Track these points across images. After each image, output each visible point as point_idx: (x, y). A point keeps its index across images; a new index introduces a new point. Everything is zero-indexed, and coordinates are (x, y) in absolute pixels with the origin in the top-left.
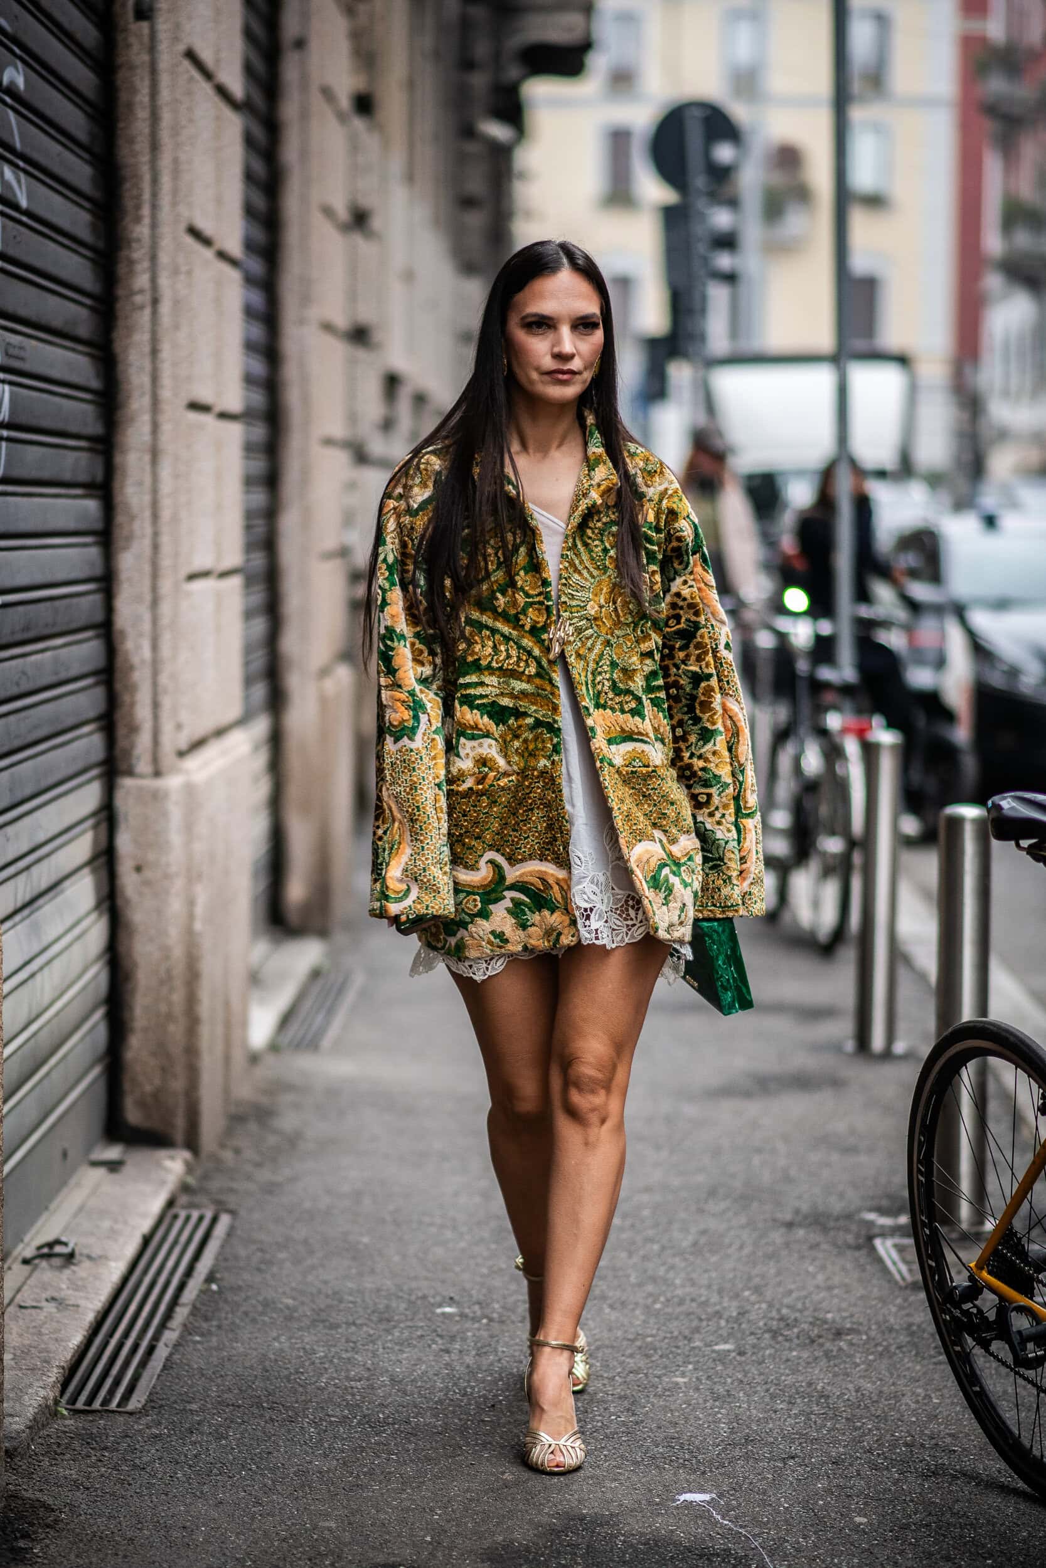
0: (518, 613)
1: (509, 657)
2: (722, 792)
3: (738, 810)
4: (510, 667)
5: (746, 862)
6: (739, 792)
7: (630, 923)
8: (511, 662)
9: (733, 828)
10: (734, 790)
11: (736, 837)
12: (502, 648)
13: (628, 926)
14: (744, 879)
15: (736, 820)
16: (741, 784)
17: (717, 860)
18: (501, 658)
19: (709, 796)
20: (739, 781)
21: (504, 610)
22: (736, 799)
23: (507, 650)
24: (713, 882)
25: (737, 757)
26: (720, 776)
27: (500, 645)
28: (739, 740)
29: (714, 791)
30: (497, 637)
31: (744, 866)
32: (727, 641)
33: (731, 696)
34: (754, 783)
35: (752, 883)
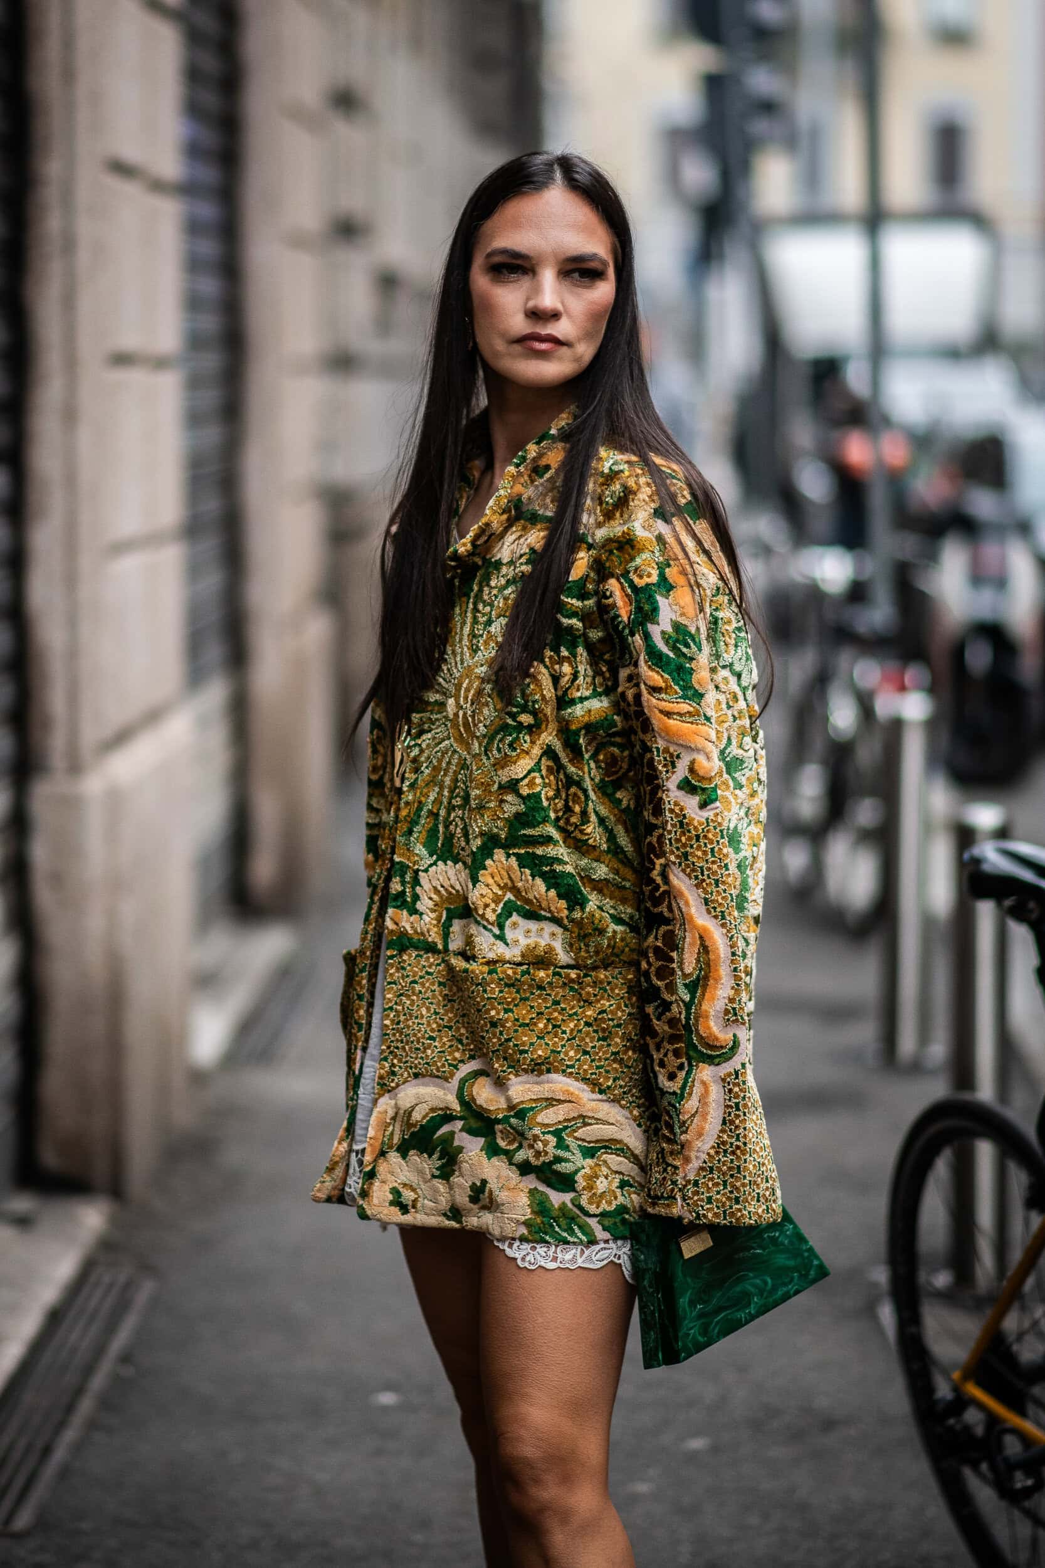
3: (688, 1047)
5: (686, 1132)
6: (687, 1019)
9: (681, 1074)
10: (680, 1014)
11: (678, 1088)
15: (689, 1063)
16: (688, 1007)
20: (683, 1001)
22: (686, 1028)
25: (682, 961)
28: (685, 937)
31: (684, 1137)
32: (686, 777)
33: (674, 863)
34: (734, 1009)
35: (702, 1169)
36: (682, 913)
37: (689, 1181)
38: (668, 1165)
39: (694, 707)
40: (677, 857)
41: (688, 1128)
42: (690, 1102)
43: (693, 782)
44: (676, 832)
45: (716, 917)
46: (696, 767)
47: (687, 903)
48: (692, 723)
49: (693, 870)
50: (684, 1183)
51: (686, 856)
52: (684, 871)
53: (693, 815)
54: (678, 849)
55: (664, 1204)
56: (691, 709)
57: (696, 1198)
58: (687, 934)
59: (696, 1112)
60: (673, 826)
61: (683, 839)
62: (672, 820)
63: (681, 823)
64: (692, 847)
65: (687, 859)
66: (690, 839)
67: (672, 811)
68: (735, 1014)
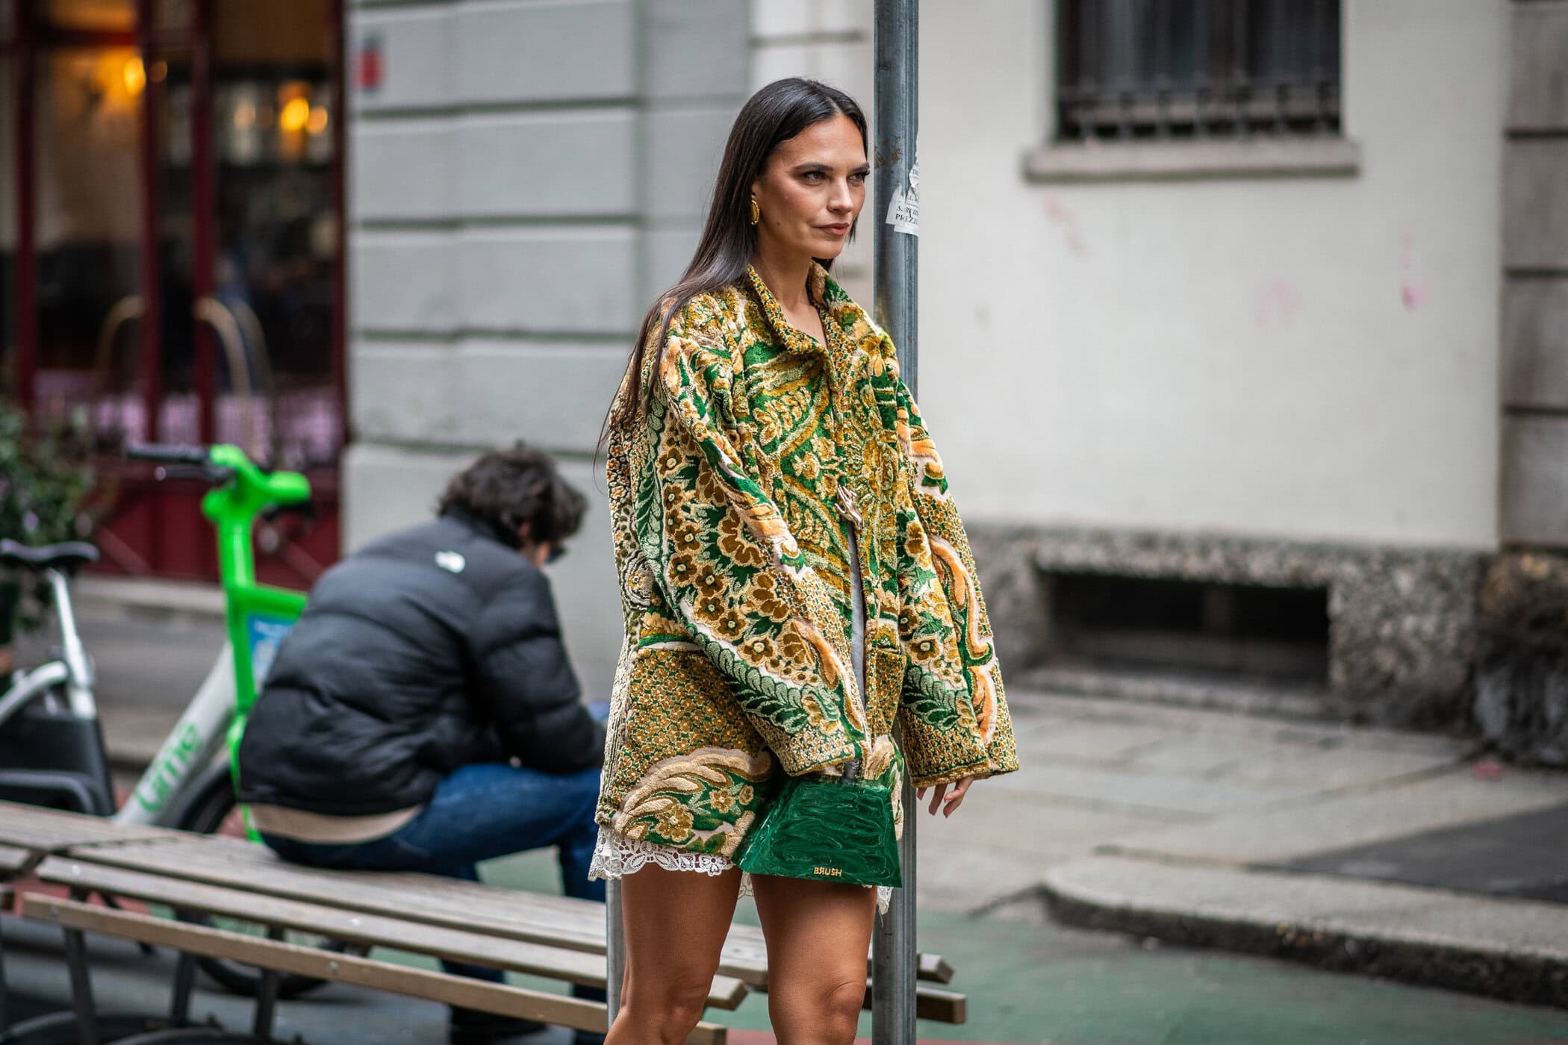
2: (945, 637)
3: (965, 657)
5: (981, 712)
6: (963, 637)
9: (962, 677)
10: (957, 634)
11: (966, 686)
14: (985, 730)
15: (965, 668)
16: (963, 628)
17: (950, 714)
19: (932, 643)
20: (960, 625)
22: (961, 644)
24: (952, 739)
25: (954, 598)
26: (940, 620)
28: (954, 581)
29: (936, 637)
31: (981, 716)
32: (926, 477)
33: (935, 534)
34: (984, 626)
35: (995, 734)
36: (947, 565)
37: (991, 744)
38: (974, 737)
39: (917, 429)
40: (937, 528)
41: (982, 709)
42: (978, 692)
43: (932, 478)
44: (932, 513)
45: (966, 565)
46: (931, 467)
47: (951, 559)
48: (919, 440)
49: (950, 535)
50: (987, 747)
51: (943, 526)
52: (944, 537)
53: (939, 500)
54: (936, 523)
55: (981, 764)
56: (916, 430)
57: (997, 754)
58: (955, 578)
59: (984, 697)
60: (929, 509)
61: (938, 516)
62: (926, 505)
63: (933, 506)
64: (945, 520)
65: (944, 529)
66: (942, 515)
67: (925, 500)
68: (985, 630)
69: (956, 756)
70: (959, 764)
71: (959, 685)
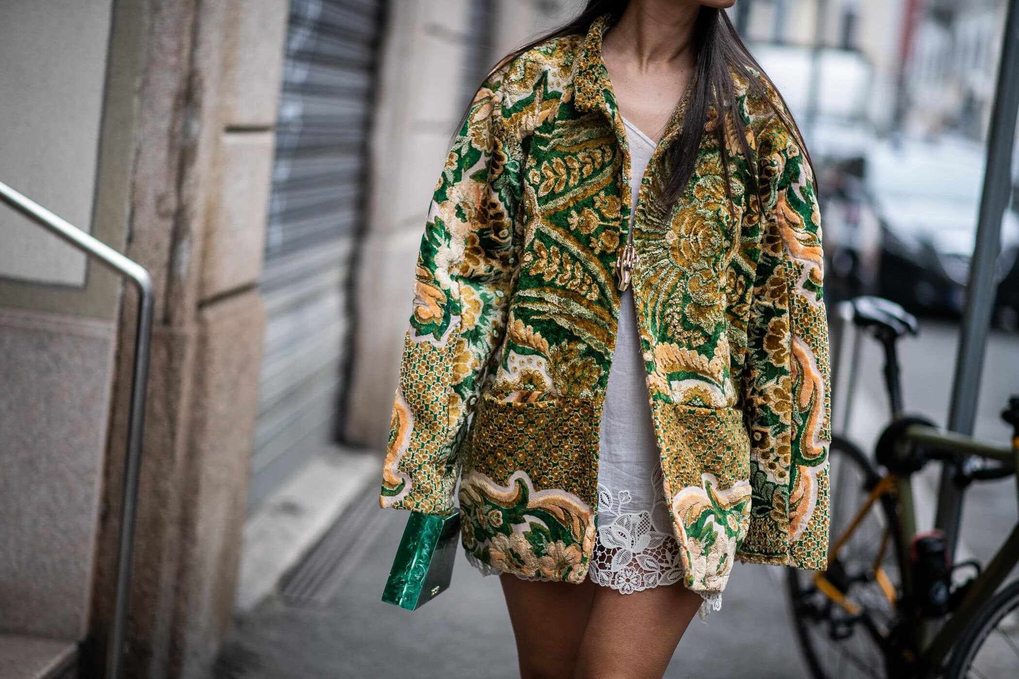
0: (590, 235)
1: (573, 277)
2: (779, 433)
3: (796, 455)
4: (573, 288)
5: (795, 510)
6: (798, 437)
7: (664, 565)
8: (575, 283)
9: (788, 473)
10: (792, 433)
11: (787, 482)
12: (568, 268)
13: (662, 568)
14: (794, 528)
15: (793, 466)
16: (800, 429)
17: (765, 504)
18: (565, 278)
19: (765, 435)
20: (798, 425)
21: (576, 229)
22: (795, 443)
23: (573, 270)
24: (760, 526)
25: (799, 399)
26: (778, 416)
27: (567, 263)
28: (803, 383)
29: (769, 430)
30: (565, 255)
31: (793, 514)
32: (808, 280)
33: (798, 335)
34: (826, 431)
35: (804, 534)
36: (801, 367)
37: (796, 542)
38: (780, 532)
39: (812, 235)
40: (801, 331)
41: (796, 508)
42: (798, 491)
43: (813, 283)
44: (801, 315)
45: (821, 371)
46: (815, 273)
47: (806, 362)
48: (810, 246)
49: (812, 340)
50: (791, 544)
51: (807, 330)
52: (805, 341)
53: (813, 305)
54: (802, 326)
55: (778, 558)
56: (810, 237)
57: (800, 553)
58: (804, 381)
59: (802, 497)
60: (799, 311)
61: (806, 320)
62: (799, 307)
63: (805, 310)
64: (811, 325)
65: (808, 333)
66: (810, 320)
67: (799, 301)
68: (826, 435)
69: (759, 543)
70: (761, 552)
71: (782, 480)
